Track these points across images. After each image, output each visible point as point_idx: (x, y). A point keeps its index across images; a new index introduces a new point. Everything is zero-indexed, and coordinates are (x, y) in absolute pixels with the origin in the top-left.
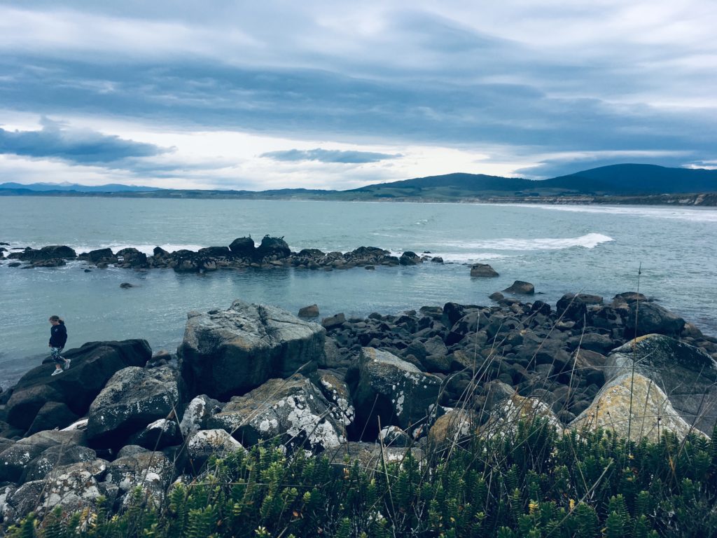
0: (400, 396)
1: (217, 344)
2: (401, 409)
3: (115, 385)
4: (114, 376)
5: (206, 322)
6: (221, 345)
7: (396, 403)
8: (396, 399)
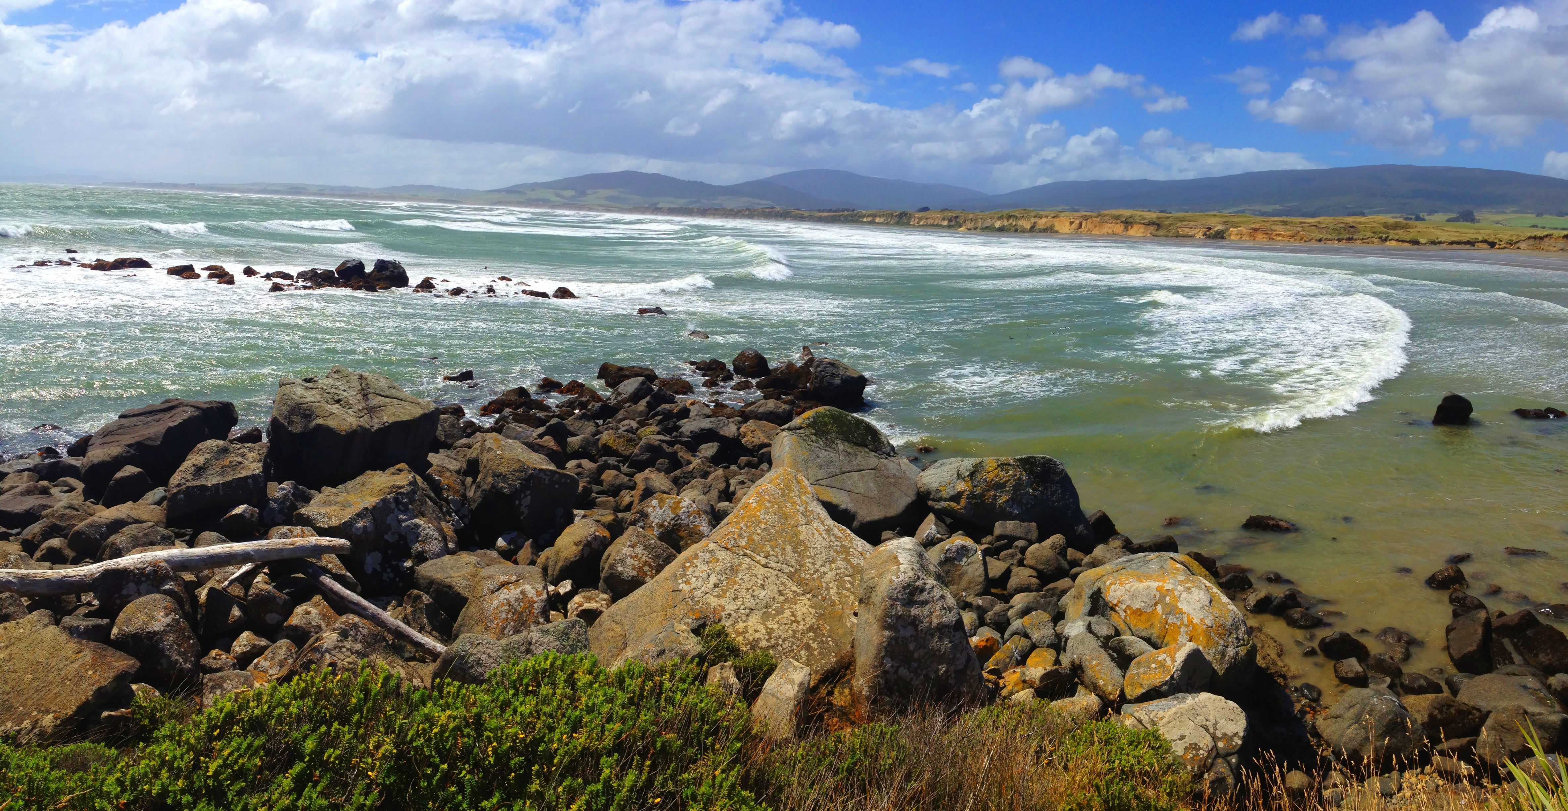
0: (525, 497)
1: (310, 422)
2: (526, 512)
3: (194, 459)
4: (195, 449)
5: (299, 392)
6: (314, 423)
7: (520, 505)
8: (520, 500)
